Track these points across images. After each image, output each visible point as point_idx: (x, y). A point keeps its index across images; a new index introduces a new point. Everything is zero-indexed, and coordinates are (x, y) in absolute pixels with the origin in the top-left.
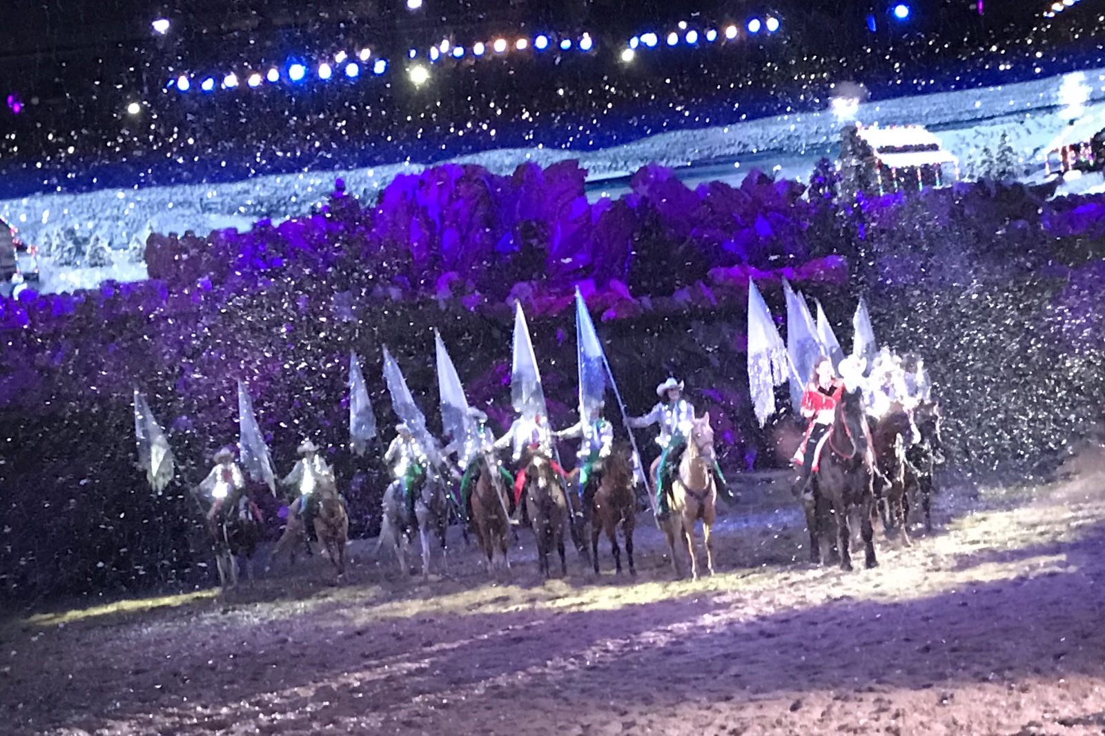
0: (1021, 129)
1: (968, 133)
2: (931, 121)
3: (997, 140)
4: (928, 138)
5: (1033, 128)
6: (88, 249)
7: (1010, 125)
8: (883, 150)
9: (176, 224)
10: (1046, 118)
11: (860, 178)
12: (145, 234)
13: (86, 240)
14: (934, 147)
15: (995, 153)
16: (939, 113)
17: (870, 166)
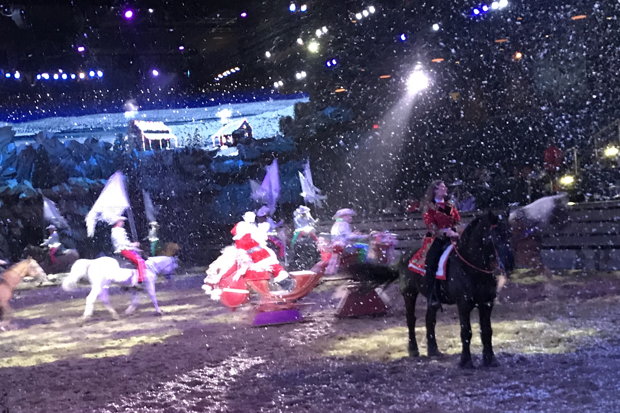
0: (204, 127)
1: (181, 127)
2: (167, 121)
3: (193, 131)
4: (165, 128)
5: (209, 127)
7: (200, 125)
8: (147, 132)
10: (214, 123)
11: (136, 143)
14: (167, 132)
15: (193, 136)
16: (170, 117)
17: (140, 138)
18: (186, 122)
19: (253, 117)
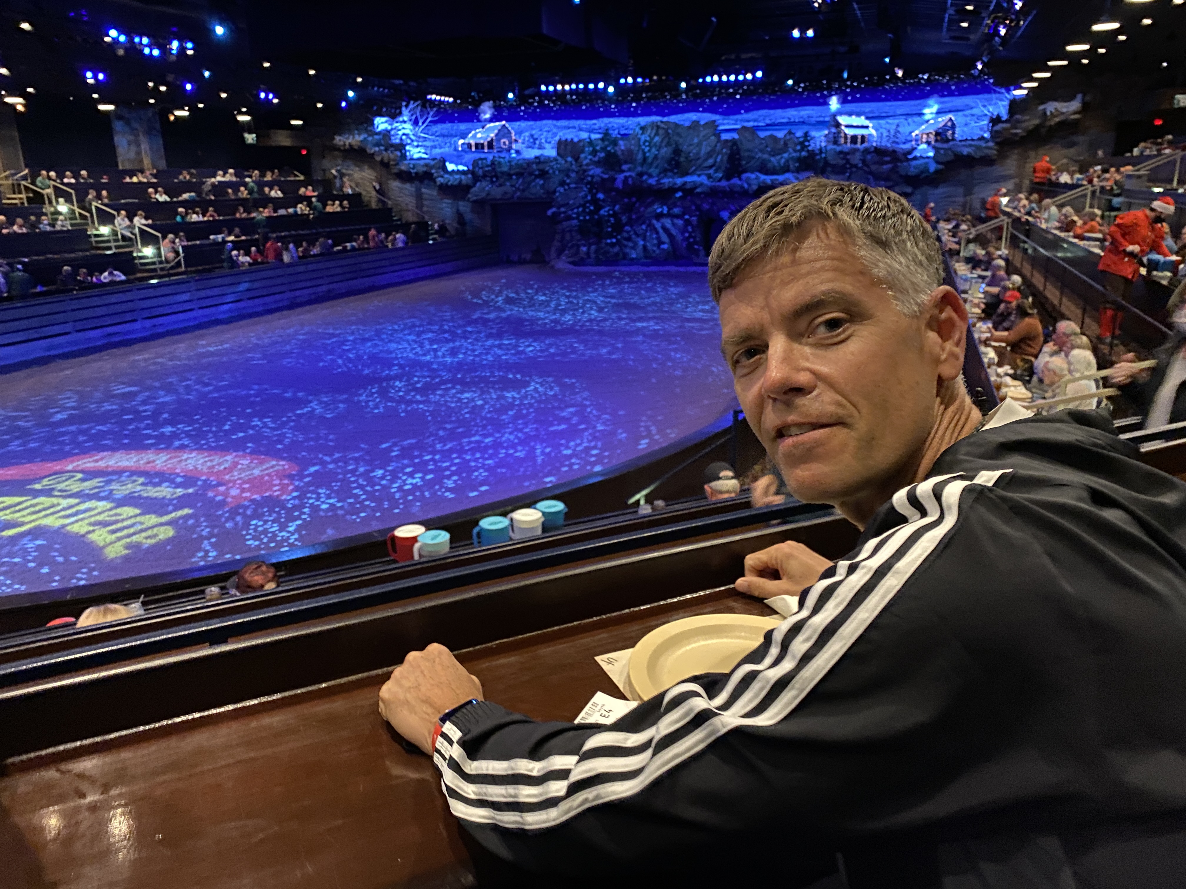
0: (905, 122)
1: (882, 122)
2: (870, 115)
3: (894, 127)
4: (867, 123)
5: (911, 123)
6: (537, 142)
7: (902, 120)
8: (847, 126)
9: (569, 135)
10: (917, 119)
11: (835, 137)
12: (557, 138)
13: (537, 139)
14: (867, 127)
15: (892, 132)
16: (872, 112)
17: (839, 132)
18: (888, 117)
19: (960, 113)
